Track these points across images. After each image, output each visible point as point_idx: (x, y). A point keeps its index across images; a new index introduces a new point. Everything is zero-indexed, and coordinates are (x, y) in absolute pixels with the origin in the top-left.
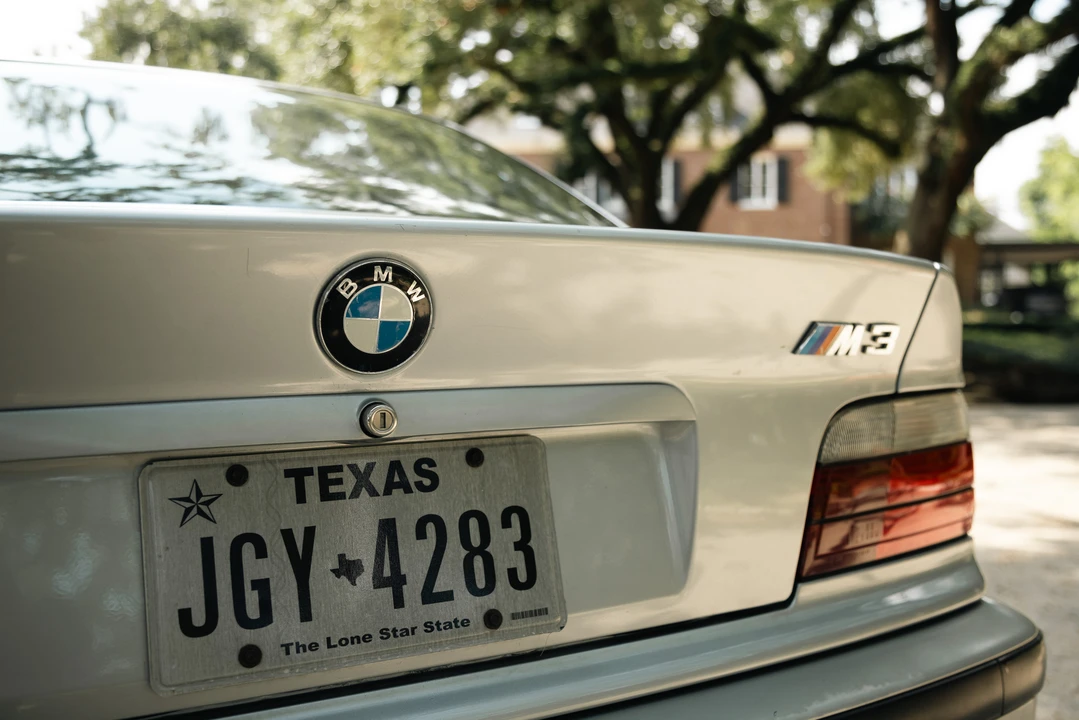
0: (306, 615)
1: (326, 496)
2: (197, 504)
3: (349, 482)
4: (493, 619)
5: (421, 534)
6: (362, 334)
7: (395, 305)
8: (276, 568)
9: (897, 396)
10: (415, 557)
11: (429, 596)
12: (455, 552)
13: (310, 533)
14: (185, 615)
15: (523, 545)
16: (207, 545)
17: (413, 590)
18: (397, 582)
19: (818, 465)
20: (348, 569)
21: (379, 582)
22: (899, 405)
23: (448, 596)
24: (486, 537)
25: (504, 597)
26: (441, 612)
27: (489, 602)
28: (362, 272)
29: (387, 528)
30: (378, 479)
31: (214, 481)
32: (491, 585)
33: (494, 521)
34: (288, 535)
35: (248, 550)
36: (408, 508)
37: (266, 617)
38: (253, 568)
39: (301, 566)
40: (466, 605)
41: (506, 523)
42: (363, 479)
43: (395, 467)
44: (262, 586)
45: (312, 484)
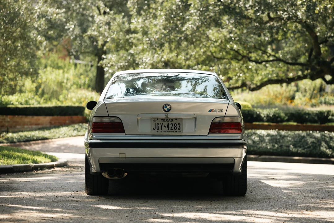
0: (162, 129)
2: (155, 121)
3: (166, 120)
4: (176, 132)
5: (171, 125)
6: (166, 109)
7: (168, 107)
8: (160, 126)
9: (225, 117)
10: (170, 126)
11: (171, 129)
12: (174, 126)
13: (162, 124)
14: (153, 128)
15: (179, 126)
16: (155, 124)
17: (170, 129)
18: (169, 128)
19: (212, 123)
20: (165, 127)
21: (167, 128)
22: (225, 118)
23: (173, 129)
24: (176, 125)
25: (177, 130)
26: (172, 131)
27: (176, 130)
28: (165, 105)
29: (168, 124)
30: (168, 120)
31: (156, 120)
32: (176, 129)
34: (161, 124)
35: (158, 124)
36: (170, 123)
37: (159, 129)
38: (158, 126)
39: (162, 126)
41: (178, 124)
42: (167, 120)
43: (169, 119)
44: (159, 127)
45: (163, 120)
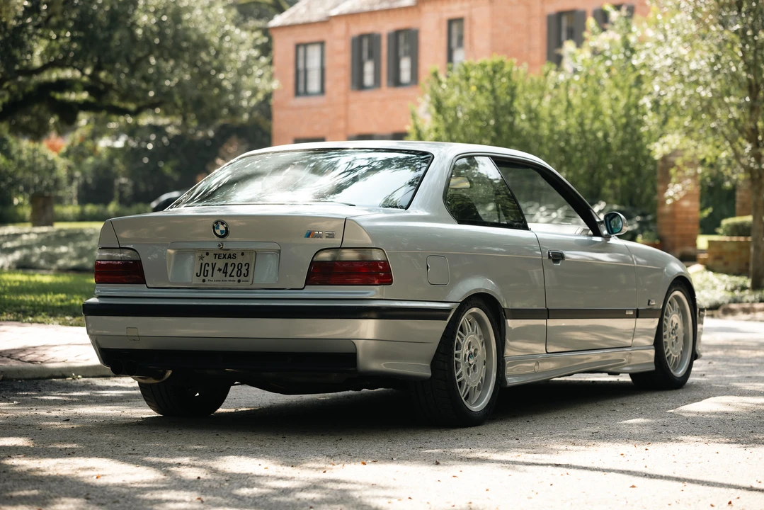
0: (212, 276)
1: (219, 258)
2: (201, 258)
3: (223, 256)
4: (240, 281)
5: (231, 266)
6: (218, 232)
7: (222, 228)
8: (210, 268)
9: (341, 248)
10: (230, 269)
11: (230, 276)
12: (236, 269)
13: (215, 264)
14: (197, 274)
15: (247, 270)
16: (201, 264)
17: (228, 275)
18: (226, 273)
19: (312, 262)
20: (220, 270)
21: (223, 273)
22: (343, 251)
23: (233, 276)
24: (241, 267)
25: (242, 278)
26: (232, 278)
27: (239, 278)
28: (217, 223)
29: (227, 264)
30: (227, 257)
31: (204, 255)
32: (240, 275)
33: (243, 265)
34: (212, 264)
35: (207, 265)
36: (230, 261)
37: (207, 276)
38: (207, 268)
39: (213, 269)
40: (236, 278)
41: (245, 265)
42: (224, 257)
43: (230, 254)
44: (207, 271)
45: (217, 256)
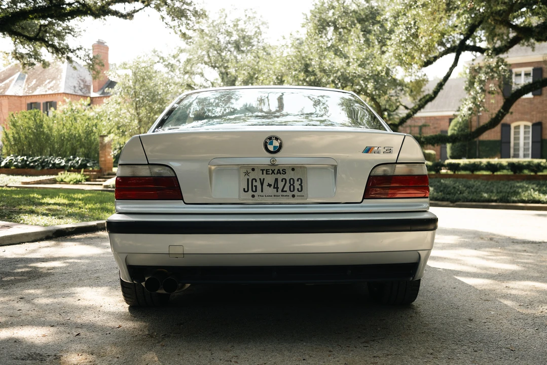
0: (262, 191)
1: (267, 174)
2: (247, 173)
3: (271, 172)
4: (293, 196)
5: (282, 181)
6: (271, 148)
7: (276, 143)
8: (258, 184)
9: (396, 163)
10: (281, 185)
11: (282, 191)
12: (288, 185)
13: (264, 179)
14: (244, 189)
15: (301, 185)
16: (248, 179)
17: (280, 190)
18: (277, 188)
19: (370, 176)
20: (269, 185)
21: (274, 188)
22: (398, 166)
23: (286, 191)
24: (294, 183)
25: (296, 193)
26: (284, 194)
27: (293, 193)
28: (270, 138)
29: (276, 180)
30: (276, 172)
31: (250, 170)
32: (294, 190)
33: (296, 180)
34: (260, 179)
35: (254, 181)
36: (280, 177)
37: (256, 191)
38: (254, 184)
39: (262, 184)
40: (289, 193)
41: (298, 181)
42: (273, 172)
43: (279, 170)
44: (256, 186)
45: (265, 172)
